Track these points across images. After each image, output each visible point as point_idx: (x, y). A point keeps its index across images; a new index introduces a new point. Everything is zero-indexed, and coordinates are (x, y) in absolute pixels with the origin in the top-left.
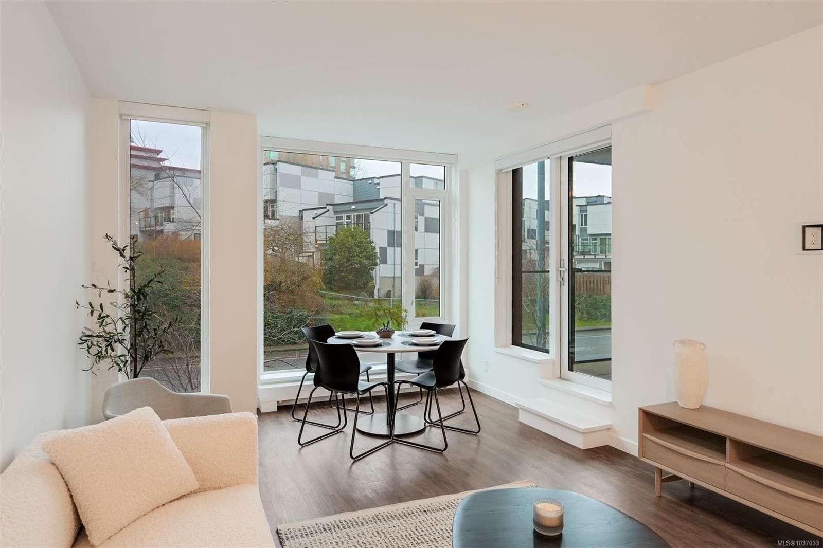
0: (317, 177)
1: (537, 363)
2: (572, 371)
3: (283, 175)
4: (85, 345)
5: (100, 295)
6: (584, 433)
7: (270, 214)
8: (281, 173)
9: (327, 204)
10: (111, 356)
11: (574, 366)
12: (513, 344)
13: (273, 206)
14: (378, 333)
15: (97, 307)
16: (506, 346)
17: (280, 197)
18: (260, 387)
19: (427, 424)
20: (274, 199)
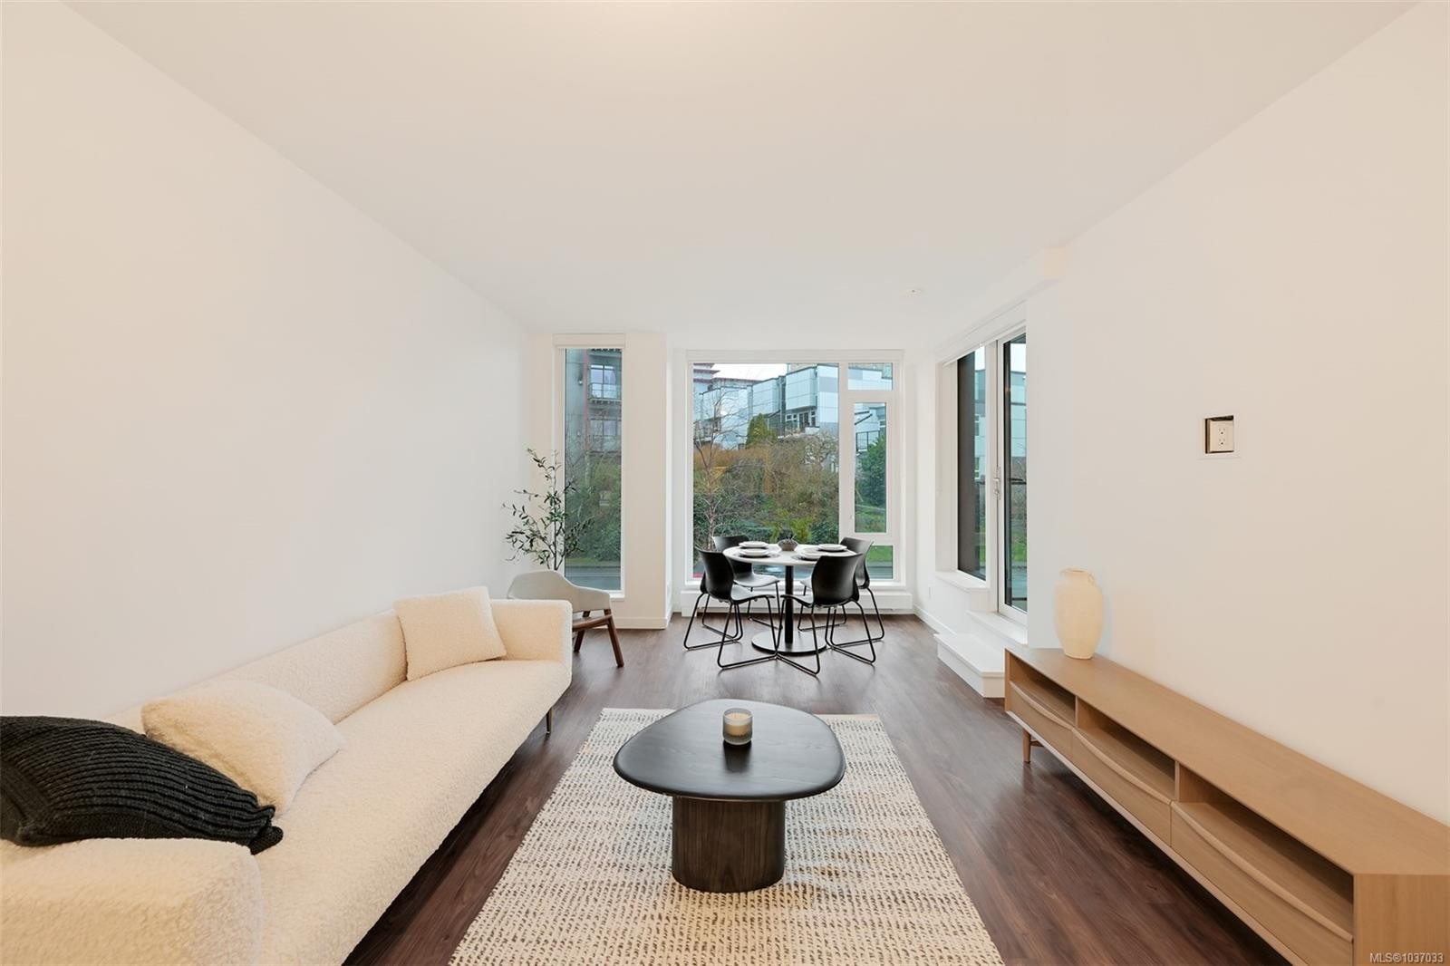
0: (861, 378)
1: (969, 591)
2: (1010, 605)
3: (824, 379)
4: (510, 540)
5: (530, 499)
6: (984, 678)
7: (810, 421)
8: (821, 378)
9: (871, 408)
10: (535, 551)
11: (1013, 602)
12: (959, 569)
13: (813, 413)
14: (780, 545)
15: (519, 508)
16: (951, 570)
17: (821, 404)
18: (682, 592)
19: (828, 647)
20: (813, 404)
